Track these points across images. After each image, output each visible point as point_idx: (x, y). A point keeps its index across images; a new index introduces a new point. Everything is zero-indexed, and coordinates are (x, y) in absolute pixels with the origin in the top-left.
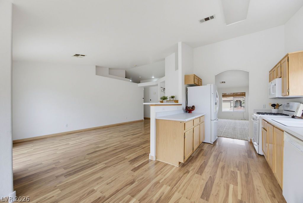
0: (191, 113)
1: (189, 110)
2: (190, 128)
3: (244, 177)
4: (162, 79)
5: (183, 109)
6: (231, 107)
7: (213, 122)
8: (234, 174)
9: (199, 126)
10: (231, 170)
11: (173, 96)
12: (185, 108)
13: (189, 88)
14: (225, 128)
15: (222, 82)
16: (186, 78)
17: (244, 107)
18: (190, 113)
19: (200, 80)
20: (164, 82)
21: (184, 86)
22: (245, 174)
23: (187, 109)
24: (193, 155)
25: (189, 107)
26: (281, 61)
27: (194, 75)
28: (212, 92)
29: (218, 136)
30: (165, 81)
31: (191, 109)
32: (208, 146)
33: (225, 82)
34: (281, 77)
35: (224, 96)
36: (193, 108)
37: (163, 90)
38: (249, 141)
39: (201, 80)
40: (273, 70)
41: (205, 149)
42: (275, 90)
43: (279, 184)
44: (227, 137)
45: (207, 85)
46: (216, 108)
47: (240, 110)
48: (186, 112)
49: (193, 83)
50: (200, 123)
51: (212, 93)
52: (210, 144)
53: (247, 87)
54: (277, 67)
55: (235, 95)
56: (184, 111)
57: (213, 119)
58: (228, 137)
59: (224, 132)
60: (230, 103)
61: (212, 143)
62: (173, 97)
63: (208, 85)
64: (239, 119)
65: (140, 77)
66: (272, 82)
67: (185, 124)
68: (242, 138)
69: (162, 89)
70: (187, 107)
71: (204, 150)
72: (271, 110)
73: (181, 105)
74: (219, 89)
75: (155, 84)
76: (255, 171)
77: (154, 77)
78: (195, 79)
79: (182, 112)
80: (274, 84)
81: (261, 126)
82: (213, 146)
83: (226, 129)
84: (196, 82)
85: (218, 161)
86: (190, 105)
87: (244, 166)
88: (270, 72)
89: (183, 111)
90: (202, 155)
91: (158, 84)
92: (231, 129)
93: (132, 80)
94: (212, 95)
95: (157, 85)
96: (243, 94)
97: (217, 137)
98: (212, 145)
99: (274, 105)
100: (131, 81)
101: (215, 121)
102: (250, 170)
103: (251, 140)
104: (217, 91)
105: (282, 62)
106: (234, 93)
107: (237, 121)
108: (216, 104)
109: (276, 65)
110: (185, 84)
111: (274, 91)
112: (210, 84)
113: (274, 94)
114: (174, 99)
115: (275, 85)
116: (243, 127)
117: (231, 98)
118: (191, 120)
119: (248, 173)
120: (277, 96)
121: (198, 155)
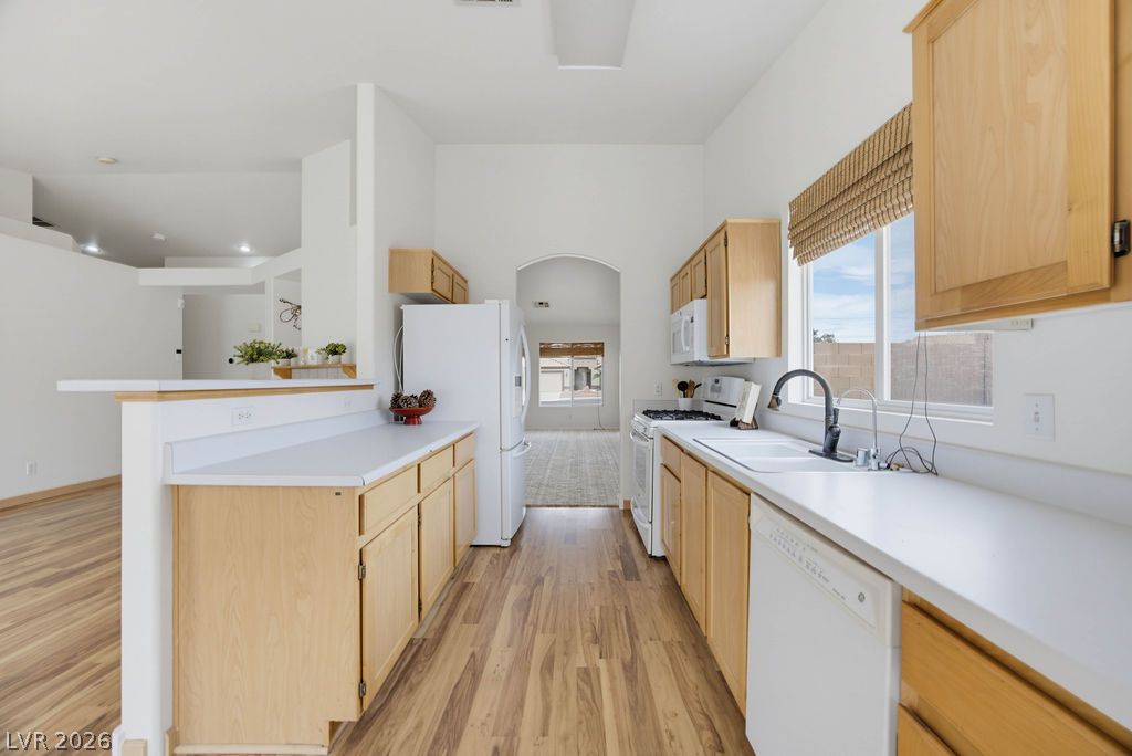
0: (420, 423)
1: (408, 410)
2: (405, 508)
3: (621, 685)
4: (288, 262)
5: (380, 406)
6: (564, 388)
7: (510, 457)
8: (589, 684)
9: (451, 481)
10: (578, 665)
11: (337, 346)
12: (388, 403)
13: (410, 311)
14: (550, 466)
15: (541, 303)
16: (398, 260)
17: (598, 388)
18: (411, 426)
19: (462, 283)
20: (296, 275)
21: (388, 300)
22: (624, 667)
23: (400, 406)
24: (420, 635)
25: (406, 400)
26: (705, 245)
27: (434, 253)
28: (506, 333)
29: (528, 506)
30: (299, 270)
31: (415, 404)
32: (491, 562)
33: (547, 305)
34: (704, 297)
35: (546, 351)
36: (426, 400)
37: (288, 315)
38: (622, 507)
39: (466, 281)
40: (682, 274)
41: (477, 580)
42: (692, 338)
43: (720, 673)
44: (556, 506)
45: (487, 301)
46: (519, 398)
47: (588, 396)
48: (396, 419)
49: (426, 289)
50: (457, 467)
51: (503, 339)
52: (497, 551)
53: (615, 327)
54: (694, 263)
55: (575, 350)
56: (387, 418)
57: (507, 444)
58: (558, 503)
59: (548, 485)
60: (560, 375)
61: (507, 544)
62: (335, 350)
63: (491, 304)
64: (587, 430)
65: (158, 236)
66: (683, 309)
67: (361, 498)
68: (600, 498)
69: (288, 306)
70: (397, 398)
71: (474, 590)
72: (677, 401)
73: (370, 387)
74: (530, 327)
75: (248, 281)
76: (651, 639)
77: (252, 245)
78: (436, 270)
79: (377, 420)
80: (689, 319)
81: (659, 460)
82: (511, 555)
83: (552, 469)
84: (443, 286)
85: (529, 629)
86: (412, 388)
87: (616, 625)
88: (672, 280)
89: (377, 413)
90: (465, 620)
91: (263, 283)
92: (569, 468)
93: (101, 245)
94: (506, 346)
95: (259, 288)
96: (598, 349)
97: (524, 509)
98: (506, 551)
99: (683, 386)
100: (93, 248)
101: (515, 453)
102: (637, 637)
103: (627, 503)
104: (522, 331)
105: (708, 248)
106: (573, 344)
107: (583, 436)
108: (520, 385)
109: (691, 259)
110: (391, 289)
111: (690, 341)
112: (497, 301)
113: (688, 349)
114: (344, 358)
115: (692, 321)
116: (600, 458)
117: (565, 361)
118: (406, 469)
119: (632, 658)
120: (696, 359)
121: (443, 629)
